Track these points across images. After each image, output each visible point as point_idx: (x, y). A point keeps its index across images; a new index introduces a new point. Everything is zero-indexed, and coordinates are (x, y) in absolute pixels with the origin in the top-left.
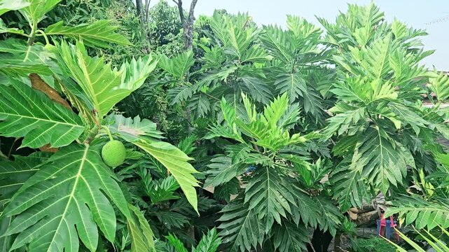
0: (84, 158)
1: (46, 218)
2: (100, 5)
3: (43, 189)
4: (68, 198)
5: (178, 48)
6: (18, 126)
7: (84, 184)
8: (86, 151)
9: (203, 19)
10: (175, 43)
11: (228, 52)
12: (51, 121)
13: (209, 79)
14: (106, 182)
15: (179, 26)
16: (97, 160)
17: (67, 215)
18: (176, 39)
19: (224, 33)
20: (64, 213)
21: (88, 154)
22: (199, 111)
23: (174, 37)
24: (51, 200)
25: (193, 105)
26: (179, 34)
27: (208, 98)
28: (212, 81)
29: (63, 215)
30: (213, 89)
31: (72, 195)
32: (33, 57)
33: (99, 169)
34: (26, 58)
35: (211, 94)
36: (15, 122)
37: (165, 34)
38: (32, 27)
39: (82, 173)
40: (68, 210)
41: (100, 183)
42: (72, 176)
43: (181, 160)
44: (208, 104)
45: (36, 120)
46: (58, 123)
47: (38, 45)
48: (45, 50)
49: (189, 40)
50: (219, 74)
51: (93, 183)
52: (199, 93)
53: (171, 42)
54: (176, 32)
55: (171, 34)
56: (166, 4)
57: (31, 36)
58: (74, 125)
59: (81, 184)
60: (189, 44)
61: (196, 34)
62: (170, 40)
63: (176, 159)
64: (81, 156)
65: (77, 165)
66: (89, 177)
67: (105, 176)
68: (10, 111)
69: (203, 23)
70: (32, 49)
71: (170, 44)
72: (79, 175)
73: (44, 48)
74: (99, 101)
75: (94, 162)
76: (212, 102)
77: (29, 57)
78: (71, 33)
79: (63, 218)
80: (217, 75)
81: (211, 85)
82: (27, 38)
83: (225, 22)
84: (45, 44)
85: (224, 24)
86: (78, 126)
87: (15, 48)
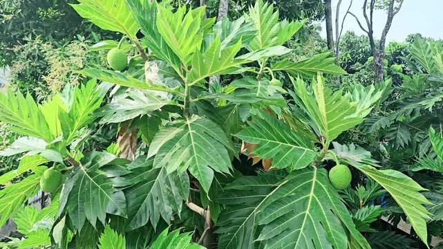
0: (314, 179)
1: (288, 230)
2: (299, 42)
3: (284, 204)
4: (304, 214)
5: (366, 76)
6: (268, 149)
7: (317, 203)
8: (315, 172)
9: (394, 46)
10: (363, 72)
11: (433, 79)
12: (289, 145)
13: (410, 107)
14: (335, 203)
15: (367, 54)
16: (326, 182)
17: (304, 229)
18: (364, 68)
19: (427, 59)
20: (302, 227)
21: (317, 176)
22: (398, 142)
23: (361, 66)
24: (291, 214)
25: (391, 135)
26: (367, 63)
27: (408, 127)
28: (414, 109)
29: (302, 229)
30: (414, 118)
31: (307, 212)
32: (263, 90)
33: (329, 191)
34: (259, 91)
35: (411, 123)
36: (265, 146)
37: (353, 63)
38: (261, 66)
39: (314, 192)
40: (305, 225)
41: (331, 204)
42: (306, 194)
43: (411, 189)
44: (409, 134)
45: (279, 144)
46: (294, 146)
47: (265, 80)
48: (272, 84)
49: (380, 68)
50: (423, 103)
51: (324, 203)
52: (396, 123)
53: (359, 71)
54: (363, 61)
55: (358, 63)
56: (353, 34)
57: (260, 72)
58: (306, 149)
59: (314, 203)
60: (380, 72)
61: (386, 62)
62: (357, 69)
63: (406, 188)
64: (312, 177)
65: (310, 185)
66: (321, 197)
67: (334, 198)
68: (261, 137)
69: (393, 49)
70: (262, 84)
71: (358, 73)
72: (312, 194)
73: (270, 82)
74: (329, 128)
75: (323, 184)
76: (413, 132)
77: (260, 90)
78: (292, 68)
79: (301, 232)
80: (420, 103)
81: (413, 114)
82: (256, 75)
83: (429, 47)
84: (271, 79)
85: (428, 50)
86: (308, 149)
87: (250, 84)
